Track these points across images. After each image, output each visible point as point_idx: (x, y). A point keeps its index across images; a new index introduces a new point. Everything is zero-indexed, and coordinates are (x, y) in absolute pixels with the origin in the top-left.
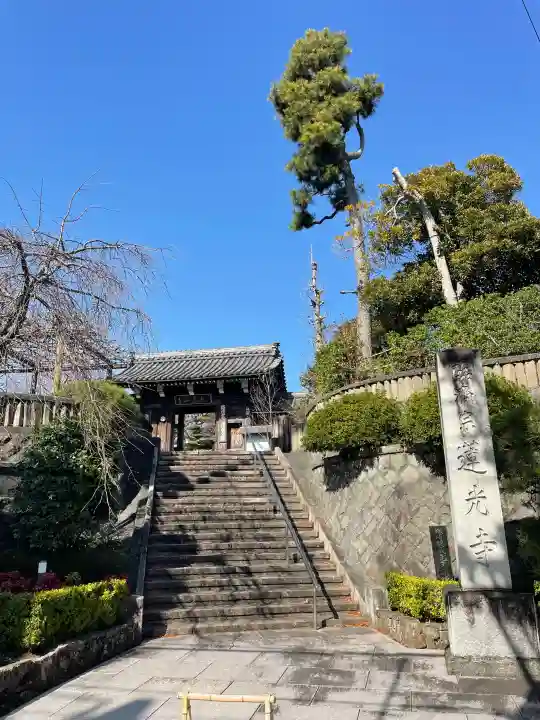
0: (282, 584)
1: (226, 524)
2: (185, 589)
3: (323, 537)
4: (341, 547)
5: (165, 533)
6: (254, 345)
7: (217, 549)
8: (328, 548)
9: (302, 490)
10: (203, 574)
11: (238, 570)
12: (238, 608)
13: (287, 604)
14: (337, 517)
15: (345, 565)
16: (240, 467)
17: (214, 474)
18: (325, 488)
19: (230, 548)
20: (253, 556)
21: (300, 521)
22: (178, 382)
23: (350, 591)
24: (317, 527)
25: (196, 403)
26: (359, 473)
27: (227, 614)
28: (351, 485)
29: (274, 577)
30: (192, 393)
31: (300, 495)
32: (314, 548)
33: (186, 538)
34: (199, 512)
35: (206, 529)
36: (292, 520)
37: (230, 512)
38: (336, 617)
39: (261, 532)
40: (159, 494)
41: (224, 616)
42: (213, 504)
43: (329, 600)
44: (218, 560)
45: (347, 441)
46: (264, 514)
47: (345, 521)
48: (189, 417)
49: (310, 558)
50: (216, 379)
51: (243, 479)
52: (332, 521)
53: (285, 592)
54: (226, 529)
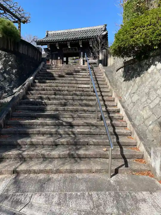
0: (91, 134)
1: (66, 97)
2: (27, 135)
3: (119, 106)
4: (131, 113)
5: (31, 100)
6: (96, 26)
7: (57, 110)
8: (122, 113)
9: (110, 82)
10: (43, 125)
11: (64, 124)
12: (55, 153)
13: (91, 151)
14: (130, 95)
15: (134, 125)
16: (81, 71)
17: (67, 74)
18: (123, 79)
19: (64, 110)
20: (75, 116)
21: (107, 97)
22: (63, 41)
23: (136, 143)
24: (117, 100)
25: (71, 51)
26: (149, 67)
27: (46, 157)
28: (142, 76)
29: (86, 130)
30: (69, 47)
31: (109, 84)
32: (114, 112)
33: (41, 103)
34: (54, 90)
35: (55, 99)
36: (103, 96)
37: (70, 91)
38: (126, 164)
39: (84, 102)
40: (36, 81)
41: (45, 158)
42: (62, 87)
43: (121, 148)
44: (55, 117)
45: (145, 42)
46: (88, 93)
47: (135, 98)
48: (69, 59)
49: (111, 119)
50: (79, 40)
51: (81, 76)
52: (126, 97)
53: (92, 140)
54: (65, 99)
